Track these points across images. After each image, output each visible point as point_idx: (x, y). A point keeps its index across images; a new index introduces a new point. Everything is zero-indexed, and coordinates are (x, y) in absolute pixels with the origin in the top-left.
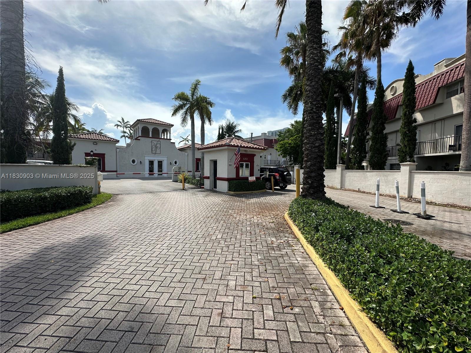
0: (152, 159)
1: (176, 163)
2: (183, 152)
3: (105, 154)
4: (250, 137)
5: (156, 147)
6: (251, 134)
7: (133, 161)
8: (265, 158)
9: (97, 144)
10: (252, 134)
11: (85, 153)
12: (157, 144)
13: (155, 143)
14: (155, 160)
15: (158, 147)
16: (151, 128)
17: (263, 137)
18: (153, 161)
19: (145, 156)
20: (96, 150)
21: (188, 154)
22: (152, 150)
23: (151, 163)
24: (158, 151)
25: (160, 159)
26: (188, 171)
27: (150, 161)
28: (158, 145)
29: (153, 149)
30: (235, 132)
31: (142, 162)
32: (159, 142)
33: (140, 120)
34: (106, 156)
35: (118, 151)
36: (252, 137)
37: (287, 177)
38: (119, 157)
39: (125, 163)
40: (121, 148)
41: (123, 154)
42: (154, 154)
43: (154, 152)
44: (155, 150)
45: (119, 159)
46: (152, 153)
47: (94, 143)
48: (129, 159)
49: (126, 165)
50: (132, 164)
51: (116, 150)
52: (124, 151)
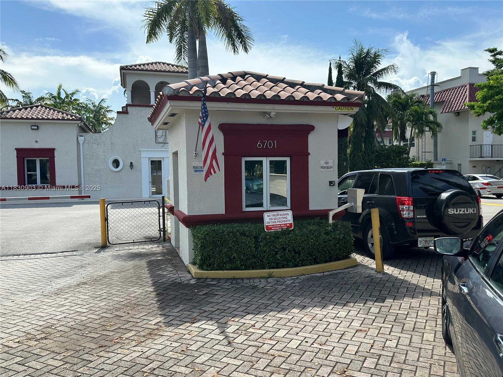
0: (156, 156)
3: (54, 149)
4: (430, 84)
6: (430, 76)
7: (116, 163)
8: (474, 139)
9: (38, 129)
10: (433, 74)
11: (15, 149)
14: (163, 158)
16: (152, 83)
17: (466, 81)
18: (160, 162)
19: (141, 151)
20: (36, 142)
22: (156, 136)
23: (156, 165)
27: (153, 162)
29: (159, 134)
30: (375, 75)
31: (134, 164)
33: (127, 66)
34: (56, 153)
35: (81, 142)
36: (433, 85)
37: (451, 211)
38: (84, 154)
39: (97, 168)
40: (87, 135)
41: (92, 147)
42: (161, 144)
43: (161, 140)
44: (164, 134)
45: (84, 160)
46: (157, 142)
47: (33, 127)
48: (106, 159)
49: (99, 172)
50: (112, 171)
51: (77, 138)
52: (95, 142)
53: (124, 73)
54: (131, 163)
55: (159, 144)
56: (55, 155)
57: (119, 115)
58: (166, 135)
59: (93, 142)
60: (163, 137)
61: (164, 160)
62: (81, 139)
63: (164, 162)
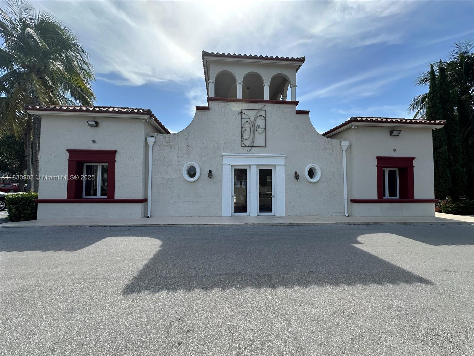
0: (241, 162)
1: (311, 173)
2: (335, 141)
5: (254, 128)
7: (192, 173)
9: (97, 126)
11: (67, 150)
12: (255, 119)
13: (252, 114)
14: (250, 166)
15: (259, 127)
16: (239, 75)
18: (245, 171)
19: (222, 156)
20: (94, 142)
21: (350, 147)
22: (242, 137)
23: (241, 175)
24: (259, 140)
25: (265, 163)
26: (353, 201)
27: (236, 170)
28: (260, 122)
29: (246, 135)
31: (214, 172)
32: (263, 113)
34: (118, 157)
35: (151, 144)
38: (153, 160)
39: (168, 177)
40: (159, 136)
41: (164, 150)
42: (248, 148)
43: (247, 143)
44: (252, 136)
45: (154, 166)
46: (243, 145)
47: (91, 123)
48: (180, 166)
49: (170, 182)
50: (186, 181)
51: (146, 139)
52: (168, 144)
53: (206, 60)
54: (210, 171)
55: (245, 147)
56: (116, 159)
57: (198, 112)
58: (254, 137)
59: (165, 144)
60: (251, 139)
61: (250, 168)
62: (151, 140)
63: (250, 170)
